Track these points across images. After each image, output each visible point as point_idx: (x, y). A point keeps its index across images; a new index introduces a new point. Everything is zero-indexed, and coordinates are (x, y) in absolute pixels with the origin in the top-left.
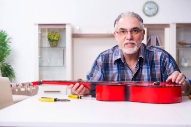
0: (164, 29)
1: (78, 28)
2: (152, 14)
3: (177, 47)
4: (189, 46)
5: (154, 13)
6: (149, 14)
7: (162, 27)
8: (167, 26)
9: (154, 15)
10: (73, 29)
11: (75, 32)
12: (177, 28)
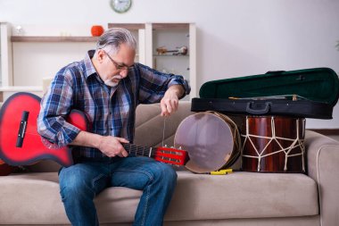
0: (137, 31)
1: (19, 28)
2: (123, 9)
3: (154, 55)
4: (172, 53)
5: (126, 8)
6: (118, 9)
7: (135, 28)
8: (142, 26)
9: (126, 11)
10: (11, 29)
11: (16, 34)
12: (153, 30)
